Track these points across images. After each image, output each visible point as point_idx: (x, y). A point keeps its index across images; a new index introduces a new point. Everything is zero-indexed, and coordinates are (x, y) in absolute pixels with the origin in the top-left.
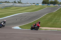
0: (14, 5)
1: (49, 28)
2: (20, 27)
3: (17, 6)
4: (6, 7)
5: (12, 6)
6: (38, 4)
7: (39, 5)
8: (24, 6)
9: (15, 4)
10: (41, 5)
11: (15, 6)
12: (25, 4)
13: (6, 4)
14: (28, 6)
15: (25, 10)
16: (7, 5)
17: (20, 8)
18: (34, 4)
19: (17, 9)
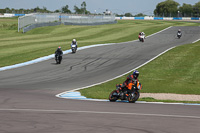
0: (63, 21)
1: (180, 95)
2: (83, 92)
3: (71, 24)
4: (37, 25)
5: (55, 24)
6: (141, 15)
7: (146, 18)
8: (96, 24)
9: (66, 15)
10: (152, 18)
11: (67, 24)
12: (98, 17)
13: (38, 18)
14: (107, 23)
15: (100, 35)
16: (40, 21)
17: (83, 29)
18: (128, 15)
19: (71, 32)
